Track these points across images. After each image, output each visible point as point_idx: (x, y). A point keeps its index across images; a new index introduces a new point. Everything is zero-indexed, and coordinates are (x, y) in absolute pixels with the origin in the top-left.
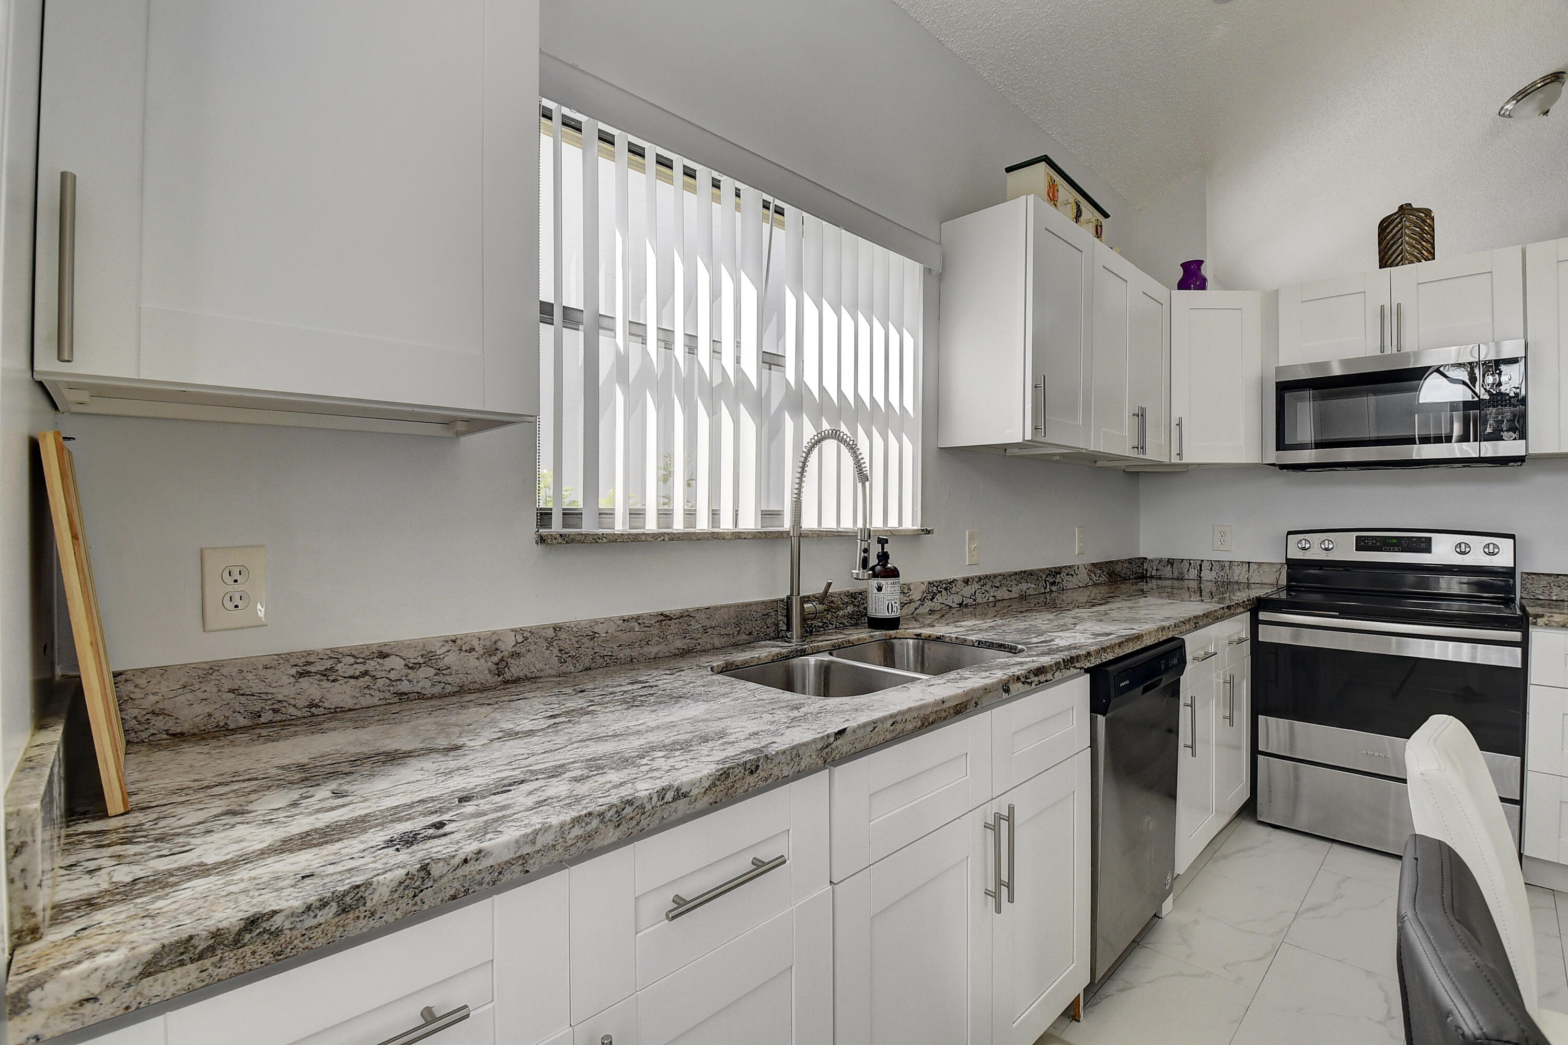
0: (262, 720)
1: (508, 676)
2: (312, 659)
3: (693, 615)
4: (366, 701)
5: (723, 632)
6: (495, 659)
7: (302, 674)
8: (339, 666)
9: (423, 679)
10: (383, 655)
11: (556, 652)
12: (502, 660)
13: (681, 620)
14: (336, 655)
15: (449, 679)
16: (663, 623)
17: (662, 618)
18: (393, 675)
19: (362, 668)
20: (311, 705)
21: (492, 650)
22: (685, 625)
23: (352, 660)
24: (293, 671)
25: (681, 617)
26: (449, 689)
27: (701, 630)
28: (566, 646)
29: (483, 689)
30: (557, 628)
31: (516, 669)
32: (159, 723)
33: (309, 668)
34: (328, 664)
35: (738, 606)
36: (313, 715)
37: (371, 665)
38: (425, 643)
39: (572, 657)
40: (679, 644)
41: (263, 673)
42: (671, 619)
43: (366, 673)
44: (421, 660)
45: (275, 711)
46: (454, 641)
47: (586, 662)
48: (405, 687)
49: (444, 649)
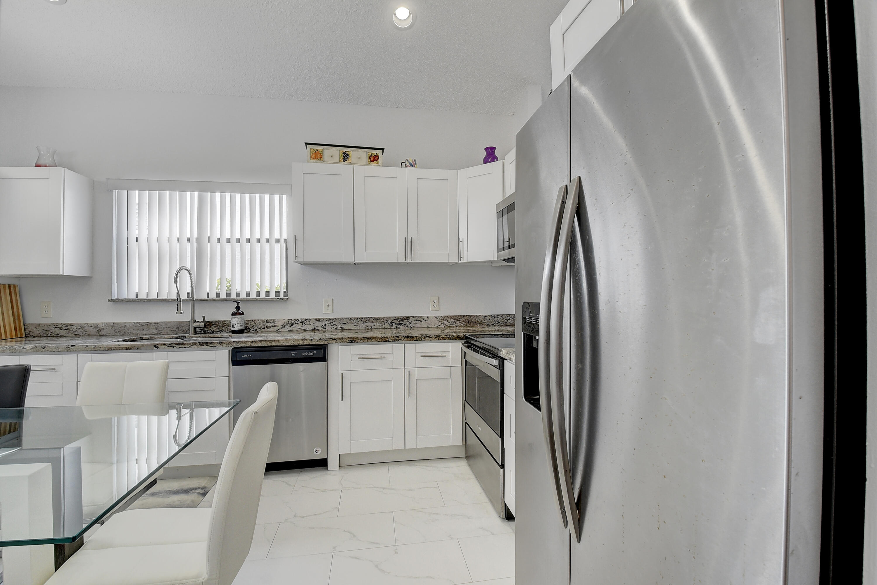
0: (48, 336)
1: (101, 334)
2: (57, 325)
3: (160, 323)
4: (68, 335)
5: (171, 329)
6: (98, 329)
7: (56, 328)
8: (63, 327)
9: (80, 332)
10: (72, 326)
11: (114, 329)
12: (99, 330)
13: (155, 325)
14: (62, 325)
15: (86, 332)
16: (148, 325)
17: (148, 323)
18: (73, 330)
19: (67, 328)
20: (57, 334)
21: (96, 327)
22: (157, 326)
23: (65, 326)
24: (54, 327)
25: (155, 324)
26: (86, 335)
27: (163, 328)
28: (117, 328)
29: (94, 336)
30: (114, 323)
31: (103, 332)
32: (31, 334)
33: (57, 326)
34: (61, 326)
35: (178, 322)
36: (58, 336)
37: (69, 327)
38: (80, 324)
39: (119, 331)
40: (154, 331)
41: (48, 326)
42: (151, 324)
43: (68, 329)
44: (80, 327)
45: (51, 334)
46: (87, 324)
47: (123, 333)
48: (76, 333)
49: (85, 326)
